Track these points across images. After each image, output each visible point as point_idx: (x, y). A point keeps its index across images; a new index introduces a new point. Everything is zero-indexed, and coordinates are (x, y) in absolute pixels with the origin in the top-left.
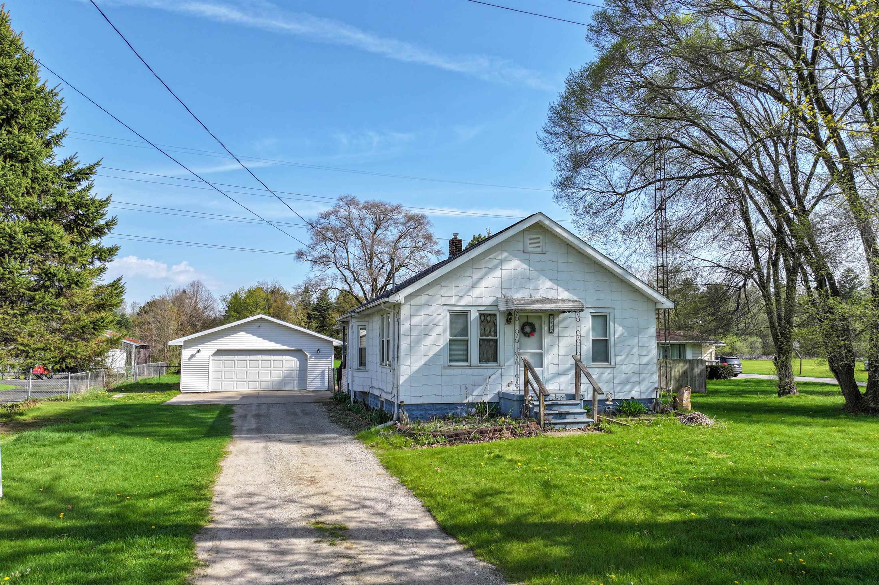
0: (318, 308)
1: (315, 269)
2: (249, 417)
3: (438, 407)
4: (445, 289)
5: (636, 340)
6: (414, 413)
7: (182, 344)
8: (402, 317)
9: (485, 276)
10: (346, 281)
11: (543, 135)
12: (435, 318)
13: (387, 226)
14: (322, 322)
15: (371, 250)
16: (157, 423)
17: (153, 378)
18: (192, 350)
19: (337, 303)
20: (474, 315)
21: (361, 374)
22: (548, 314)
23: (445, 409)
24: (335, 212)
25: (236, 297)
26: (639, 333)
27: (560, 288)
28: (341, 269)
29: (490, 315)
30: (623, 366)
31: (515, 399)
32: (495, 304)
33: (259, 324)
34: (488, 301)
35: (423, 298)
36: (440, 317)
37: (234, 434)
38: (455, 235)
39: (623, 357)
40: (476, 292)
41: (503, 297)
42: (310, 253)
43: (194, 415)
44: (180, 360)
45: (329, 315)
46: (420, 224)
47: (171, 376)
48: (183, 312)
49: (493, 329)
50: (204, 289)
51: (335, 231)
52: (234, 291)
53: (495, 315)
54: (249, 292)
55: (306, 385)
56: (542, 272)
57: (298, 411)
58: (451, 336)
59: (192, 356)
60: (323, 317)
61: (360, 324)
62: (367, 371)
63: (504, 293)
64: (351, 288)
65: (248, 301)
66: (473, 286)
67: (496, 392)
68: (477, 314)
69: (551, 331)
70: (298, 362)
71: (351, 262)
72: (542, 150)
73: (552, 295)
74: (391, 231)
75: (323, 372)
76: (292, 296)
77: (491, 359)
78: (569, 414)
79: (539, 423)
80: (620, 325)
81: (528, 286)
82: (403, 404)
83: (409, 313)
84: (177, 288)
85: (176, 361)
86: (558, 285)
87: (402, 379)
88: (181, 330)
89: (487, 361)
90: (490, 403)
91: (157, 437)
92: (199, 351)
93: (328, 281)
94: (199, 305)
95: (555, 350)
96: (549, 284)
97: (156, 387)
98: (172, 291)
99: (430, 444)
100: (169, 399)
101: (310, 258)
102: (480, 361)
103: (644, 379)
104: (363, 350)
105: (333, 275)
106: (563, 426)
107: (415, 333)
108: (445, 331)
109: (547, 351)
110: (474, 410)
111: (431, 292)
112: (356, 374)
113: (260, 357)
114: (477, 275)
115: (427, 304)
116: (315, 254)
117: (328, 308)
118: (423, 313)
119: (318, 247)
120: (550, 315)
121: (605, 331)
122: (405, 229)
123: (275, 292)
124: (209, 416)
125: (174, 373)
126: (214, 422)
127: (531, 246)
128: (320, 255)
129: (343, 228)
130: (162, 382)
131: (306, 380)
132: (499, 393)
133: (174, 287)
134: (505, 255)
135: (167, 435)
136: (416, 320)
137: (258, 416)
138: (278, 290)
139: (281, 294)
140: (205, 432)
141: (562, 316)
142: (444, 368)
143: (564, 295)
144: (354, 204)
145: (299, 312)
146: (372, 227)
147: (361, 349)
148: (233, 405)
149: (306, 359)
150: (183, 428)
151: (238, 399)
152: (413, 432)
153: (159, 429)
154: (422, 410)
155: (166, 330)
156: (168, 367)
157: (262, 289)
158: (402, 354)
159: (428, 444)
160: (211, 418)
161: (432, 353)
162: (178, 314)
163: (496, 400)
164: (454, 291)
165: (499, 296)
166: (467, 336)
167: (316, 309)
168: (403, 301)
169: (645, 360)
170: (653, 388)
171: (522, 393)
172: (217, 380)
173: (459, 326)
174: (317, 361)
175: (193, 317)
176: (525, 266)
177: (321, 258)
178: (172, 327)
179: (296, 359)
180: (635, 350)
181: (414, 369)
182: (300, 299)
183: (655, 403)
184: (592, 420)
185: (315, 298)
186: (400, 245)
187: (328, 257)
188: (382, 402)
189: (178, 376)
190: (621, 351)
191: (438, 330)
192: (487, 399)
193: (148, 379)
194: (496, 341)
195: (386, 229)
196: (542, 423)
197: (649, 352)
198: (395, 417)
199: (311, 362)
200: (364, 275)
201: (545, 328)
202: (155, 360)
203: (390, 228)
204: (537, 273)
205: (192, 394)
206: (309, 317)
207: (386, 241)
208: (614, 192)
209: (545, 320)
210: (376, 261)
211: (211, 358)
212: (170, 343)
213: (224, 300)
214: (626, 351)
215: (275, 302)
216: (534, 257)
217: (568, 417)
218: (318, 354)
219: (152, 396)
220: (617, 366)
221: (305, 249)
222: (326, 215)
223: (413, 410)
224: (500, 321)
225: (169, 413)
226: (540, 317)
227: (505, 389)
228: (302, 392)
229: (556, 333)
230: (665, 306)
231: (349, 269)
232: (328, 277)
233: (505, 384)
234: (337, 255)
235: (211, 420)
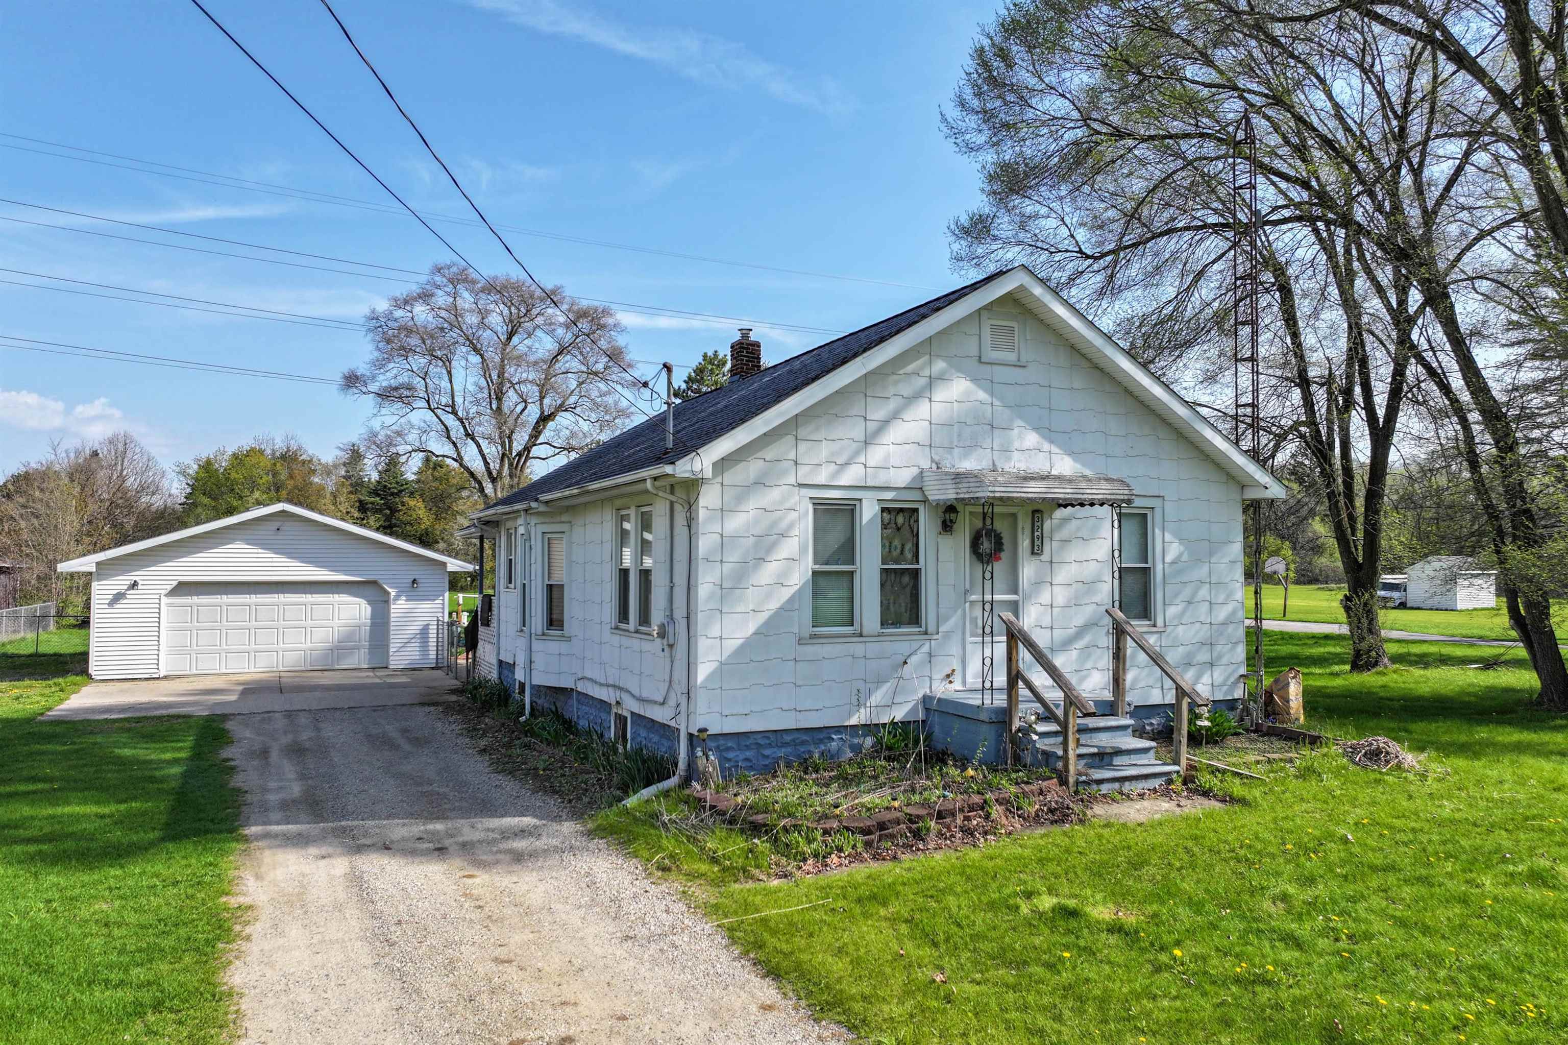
0: (380, 490)
1: (384, 411)
2: (274, 756)
3: (788, 738)
4: (802, 447)
5: (1202, 572)
6: (731, 755)
7: (93, 569)
8: (702, 514)
9: (895, 416)
10: (449, 437)
11: (953, 113)
12: (780, 519)
13: (531, 330)
14: (388, 518)
15: (501, 375)
16: (22, 788)
17: (23, 639)
18: (120, 583)
19: (418, 481)
20: (869, 512)
21: (553, 646)
22: (1030, 509)
23: (803, 743)
24: (425, 296)
25: (207, 466)
26: (1211, 554)
27: (1055, 449)
28: (439, 412)
29: (901, 510)
30: (1181, 628)
31: (983, 716)
32: (917, 485)
33: (276, 524)
34: (903, 477)
35: (753, 467)
36: (793, 515)
37: (247, 824)
38: (745, 332)
39: (1180, 608)
40: (876, 455)
41: (934, 466)
42: (373, 378)
43: (127, 752)
44: (90, 599)
45: (403, 504)
46: (602, 327)
47: (66, 634)
48: (92, 495)
49: (909, 546)
50: (138, 450)
51: (426, 335)
52: (204, 456)
53: (916, 510)
54: (235, 456)
55: (388, 656)
56: (1018, 408)
57: (392, 730)
58: (815, 562)
59: (118, 597)
60: (390, 508)
61: (546, 528)
62: (569, 639)
63: (936, 458)
64: (459, 454)
65: (234, 475)
66: (867, 442)
67: (920, 696)
68: (877, 508)
69: (1036, 551)
70: (369, 609)
71: (459, 400)
72: (949, 144)
73: (1039, 465)
74: (540, 341)
75: (425, 630)
76: (326, 466)
77: (906, 616)
78: (1119, 752)
79: (1063, 782)
80: (1176, 534)
81: (987, 443)
82: (705, 735)
83: (718, 504)
84: (79, 446)
85: (79, 600)
86: (1051, 442)
87: (703, 672)
88: (89, 535)
89: (897, 623)
90: (905, 724)
91: (18, 849)
92: (134, 585)
93: (412, 437)
94: (128, 483)
95: (1045, 597)
96: (1032, 439)
97: (28, 666)
98: (66, 451)
99: (821, 858)
100: (62, 700)
101: (374, 387)
102: (883, 624)
103: (1220, 657)
104: (555, 590)
105: (422, 424)
106: (1116, 785)
107: (733, 557)
108: (803, 550)
109: (1026, 598)
110: (869, 741)
111: (770, 453)
112: (537, 645)
113: (282, 598)
114: (878, 413)
115: (760, 483)
116: (384, 380)
117: (401, 491)
118: (753, 503)
119: (391, 365)
120: (1035, 512)
121: (1144, 552)
122: (569, 335)
123: (289, 458)
124: (168, 756)
125: (75, 626)
126: (185, 775)
127: (994, 348)
128: (394, 383)
129: (442, 329)
130: (43, 649)
131: (387, 646)
132: (926, 699)
133: (70, 444)
134: (939, 365)
135: (49, 838)
136: (735, 523)
137: (296, 751)
138: (295, 453)
139: (304, 462)
140: (163, 818)
141: (1060, 513)
142: (801, 642)
143: (1065, 466)
144: (466, 280)
145: (341, 499)
146: (502, 330)
147: (550, 587)
148: (225, 717)
149: (387, 602)
150: (98, 803)
151: (233, 698)
152: (760, 818)
153: (27, 811)
154: (748, 747)
155: (54, 534)
156: (60, 615)
157: (261, 452)
158: (701, 607)
159: (816, 856)
160: (176, 761)
161: (774, 605)
162: (83, 501)
163: (921, 716)
164: (825, 450)
165: (926, 464)
166: (853, 562)
167: (375, 493)
168: (708, 473)
169: (1222, 614)
170: (1237, 675)
171: (1001, 700)
172: (179, 650)
173: (836, 538)
174: (411, 605)
175: (117, 506)
176: (982, 395)
177: (396, 389)
178: (68, 528)
179: (363, 602)
180: (1204, 592)
181: (731, 645)
182: (343, 473)
183: (1243, 710)
184: (1176, 768)
185: (371, 472)
186: (559, 366)
187: (410, 387)
188: (621, 719)
189: (83, 632)
190: (1176, 595)
191: (789, 548)
192: (899, 714)
193: (11, 642)
194: (916, 574)
195: (530, 335)
196: (1071, 780)
197: (1229, 596)
198: (682, 765)
199: (399, 607)
200: (485, 426)
201: (1025, 543)
202: (27, 598)
203: (539, 333)
204: (1007, 411)
205: (118, 684)
206: (363, 507)
207: (532, 358)
208: (1081, 252)
209: (1024, 523)
210: (511, 398)
211: (164, 600)
212: (62, 567)
213: (183, 473)
214: (1187, 592)
215: (291, 477)
216: (1001, 373)
217: (1117, 761)
218: (413, 588)
219: (17, 691)
220: (1169, 629)
221: (363, 369)
222: (406, 302)
223: (728, 749)
224: (926, 524)
225: (60, 748)
226: (1014, 516)
227: (941, 690)
228: (380, 673)
229: (1045, 557)
230: (1269, 494)
231: (455, 413)
232: (412, 427)
233: (938, 675)
234: (431, 386)
235: (176, 770)
